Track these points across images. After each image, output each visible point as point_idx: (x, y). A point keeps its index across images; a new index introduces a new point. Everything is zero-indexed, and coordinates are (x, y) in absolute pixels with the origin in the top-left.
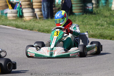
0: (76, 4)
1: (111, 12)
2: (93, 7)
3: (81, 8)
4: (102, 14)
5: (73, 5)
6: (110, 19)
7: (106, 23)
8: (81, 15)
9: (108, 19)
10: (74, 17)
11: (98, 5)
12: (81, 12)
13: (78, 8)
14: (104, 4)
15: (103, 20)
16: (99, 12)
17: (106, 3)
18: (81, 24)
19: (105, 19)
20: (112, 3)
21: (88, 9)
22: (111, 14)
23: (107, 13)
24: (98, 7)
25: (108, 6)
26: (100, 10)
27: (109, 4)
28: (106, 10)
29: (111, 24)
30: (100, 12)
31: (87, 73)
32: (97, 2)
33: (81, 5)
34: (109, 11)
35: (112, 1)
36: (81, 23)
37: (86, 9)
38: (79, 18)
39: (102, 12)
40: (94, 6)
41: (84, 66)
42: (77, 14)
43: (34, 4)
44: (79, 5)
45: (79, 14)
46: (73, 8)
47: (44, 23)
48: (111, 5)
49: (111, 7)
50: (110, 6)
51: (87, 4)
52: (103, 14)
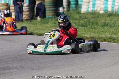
0: (49, 8)
1: (81, 15)
2: (64, 11)
3: (54, 11)
4: (72, 16)
5: (47, 9)
6: (79, 21)
7: (75, 24)
8: (53, 17)
9: (78, 21)
10: (47, 20)
11: (69, 8)
12: (53, 15)
13: (51, 11)
14: (74, 8)
15: (73, 22)
16: (69, 15)
17: (76, 7)
18: (53, 26)
19: (75, 21)
20: (81, 7)
21: (60, 13)
22: (80, 17)
23: (77, 16)
24: (68, 10)
25: (78, 10)
26: (70, 14)
27: (79, 8)
28: (76, 14)
29: (80, 26)
30: (71, 15)
31: (55, 69)
32: (68, 6)
33: (54, 9)
34: (78, 14)
35: (81, 5)
36: (53, 24)
37: (58, 12)
38: (52, 20)
39: (72, 15)
40: (65, 9)
41: (53, 63)
42: (50, 17)
43: (11, 8)
44: (51, 9)
45: (52, 16)
46: (47, 12)
47: (20, 25)
48: (81, 9)
49: (81, 11)
50: (79, 10)
51: (59, 8)
52: (74, 17)
